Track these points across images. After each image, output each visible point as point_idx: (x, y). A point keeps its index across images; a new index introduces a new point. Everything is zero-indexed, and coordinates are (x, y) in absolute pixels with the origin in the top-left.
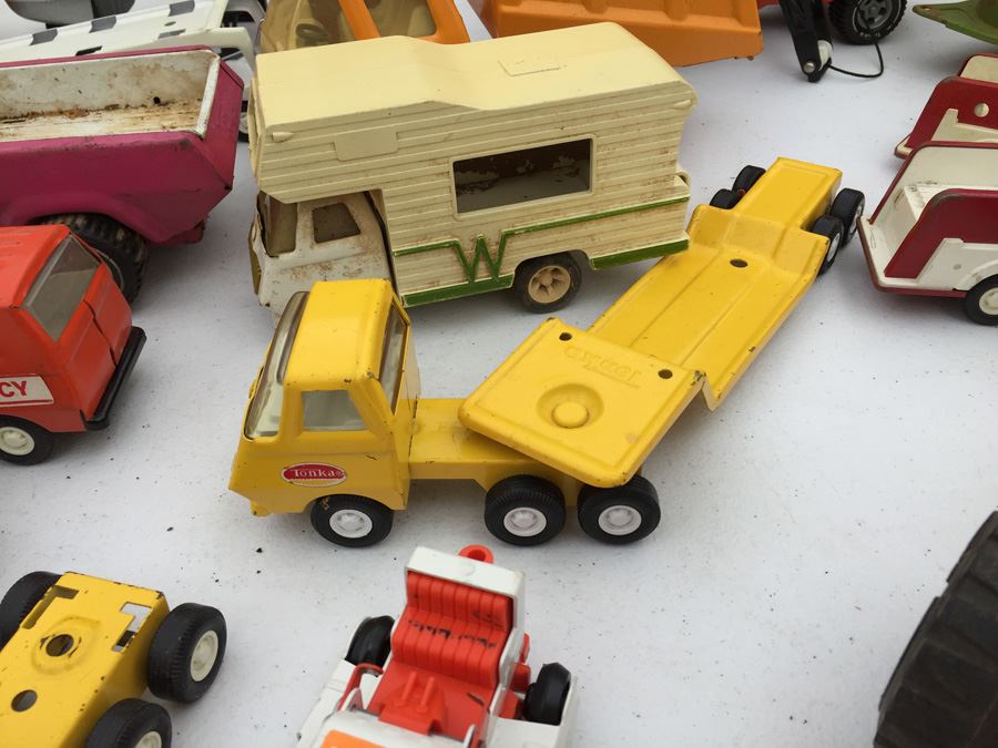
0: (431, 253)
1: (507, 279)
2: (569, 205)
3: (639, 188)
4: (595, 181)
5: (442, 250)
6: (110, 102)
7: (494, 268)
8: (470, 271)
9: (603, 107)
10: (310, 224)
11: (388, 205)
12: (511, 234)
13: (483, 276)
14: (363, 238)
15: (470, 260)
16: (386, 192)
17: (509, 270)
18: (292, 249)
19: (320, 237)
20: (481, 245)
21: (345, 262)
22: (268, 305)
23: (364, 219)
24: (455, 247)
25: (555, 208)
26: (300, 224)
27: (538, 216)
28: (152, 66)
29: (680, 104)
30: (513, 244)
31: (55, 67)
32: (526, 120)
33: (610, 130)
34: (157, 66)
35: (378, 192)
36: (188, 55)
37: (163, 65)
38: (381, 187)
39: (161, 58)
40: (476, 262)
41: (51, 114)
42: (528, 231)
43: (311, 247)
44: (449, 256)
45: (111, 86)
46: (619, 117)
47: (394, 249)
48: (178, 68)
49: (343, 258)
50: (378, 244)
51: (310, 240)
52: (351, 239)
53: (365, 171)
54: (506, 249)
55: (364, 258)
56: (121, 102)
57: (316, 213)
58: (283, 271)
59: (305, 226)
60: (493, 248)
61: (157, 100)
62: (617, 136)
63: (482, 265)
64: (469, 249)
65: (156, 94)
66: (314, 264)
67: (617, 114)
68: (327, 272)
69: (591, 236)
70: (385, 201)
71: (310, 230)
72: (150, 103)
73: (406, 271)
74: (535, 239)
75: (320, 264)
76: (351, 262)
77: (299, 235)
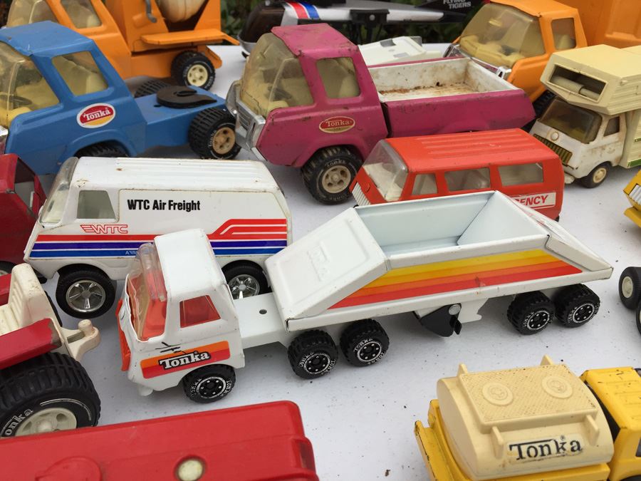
6: (417, 85)
21: (610, 146)
28: (443, 66)
31: (400, 67)
34: (445, 66)
36: (460, 61)
37: (448, 65)
39: (448, 62)
41: (391, 91)
45: (421, 77)
48: (453, 67)
49: (610, 144)
55: (618, 143)
56: (421, 85)
58: (588, 151)
61: (438, 84)
65: (439, 81)
68: (603, 151)
72: (434, 85)
76: (612, 146)
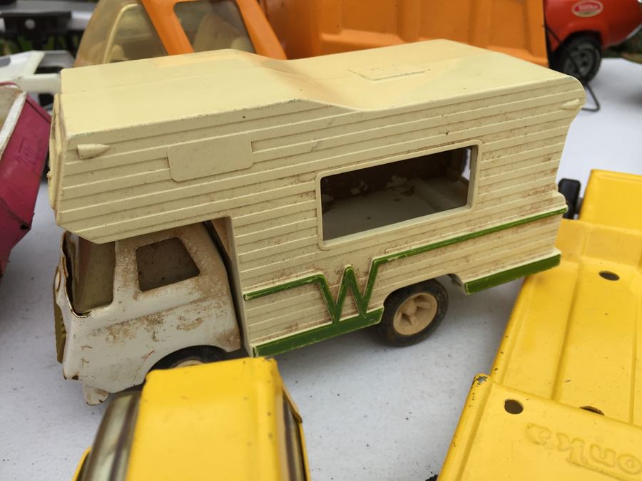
0: (288, 292)
1: (375, 315)
2: (447, 223)
3: (520, 201)
4: (477, 194)
5: (302, 288)
7: (362, 303)
8: (334, 308)
9: (494, 107)
10: (132, 267)
11: (239, 236)
12: (383, 262)
13: (348, 314)
14: (203, 280)
15: (335, 295)
16: (236, 219)
17: (377, 305)
18: (109, 301)
19: (146, 284)
20: (349, 277)
22: (76, 378)
23: (205, 257)
24: (319, 282)
25: (432, 227)
26: (119, 269)
27: (413, 238)
29: (569, 104)
30: (385, 273)
32: (409, 123)
33: (497, 135)
35: (225, 222)
38: (229, 214)
40: (342, 298)
42: (403, 256)
43: (135, 297)
44: (310, 294)
46: (507, 119)
47: (245, 291)
49: (177, 307)
50: (223, 286)
51: (133, 288)
52: (188, 282)
53: (209, 195)
54: (377, 280)
55: (204, 304)
57: (139, 252)
58: (96, 332)
59: (126, 271)
60: (362, 280)
62: (504, 142)
63: (348, 301)
64: (334, 283)
66: (138, 319)
67: (505, 115)
68: (157, 328)
69: (466, 258)
70: (234, 231)
71: (132, 276)
73: (259, 316)
74: (408, 266)
75: (147, 318)
76: (188, 311)
77: (117, 284)
